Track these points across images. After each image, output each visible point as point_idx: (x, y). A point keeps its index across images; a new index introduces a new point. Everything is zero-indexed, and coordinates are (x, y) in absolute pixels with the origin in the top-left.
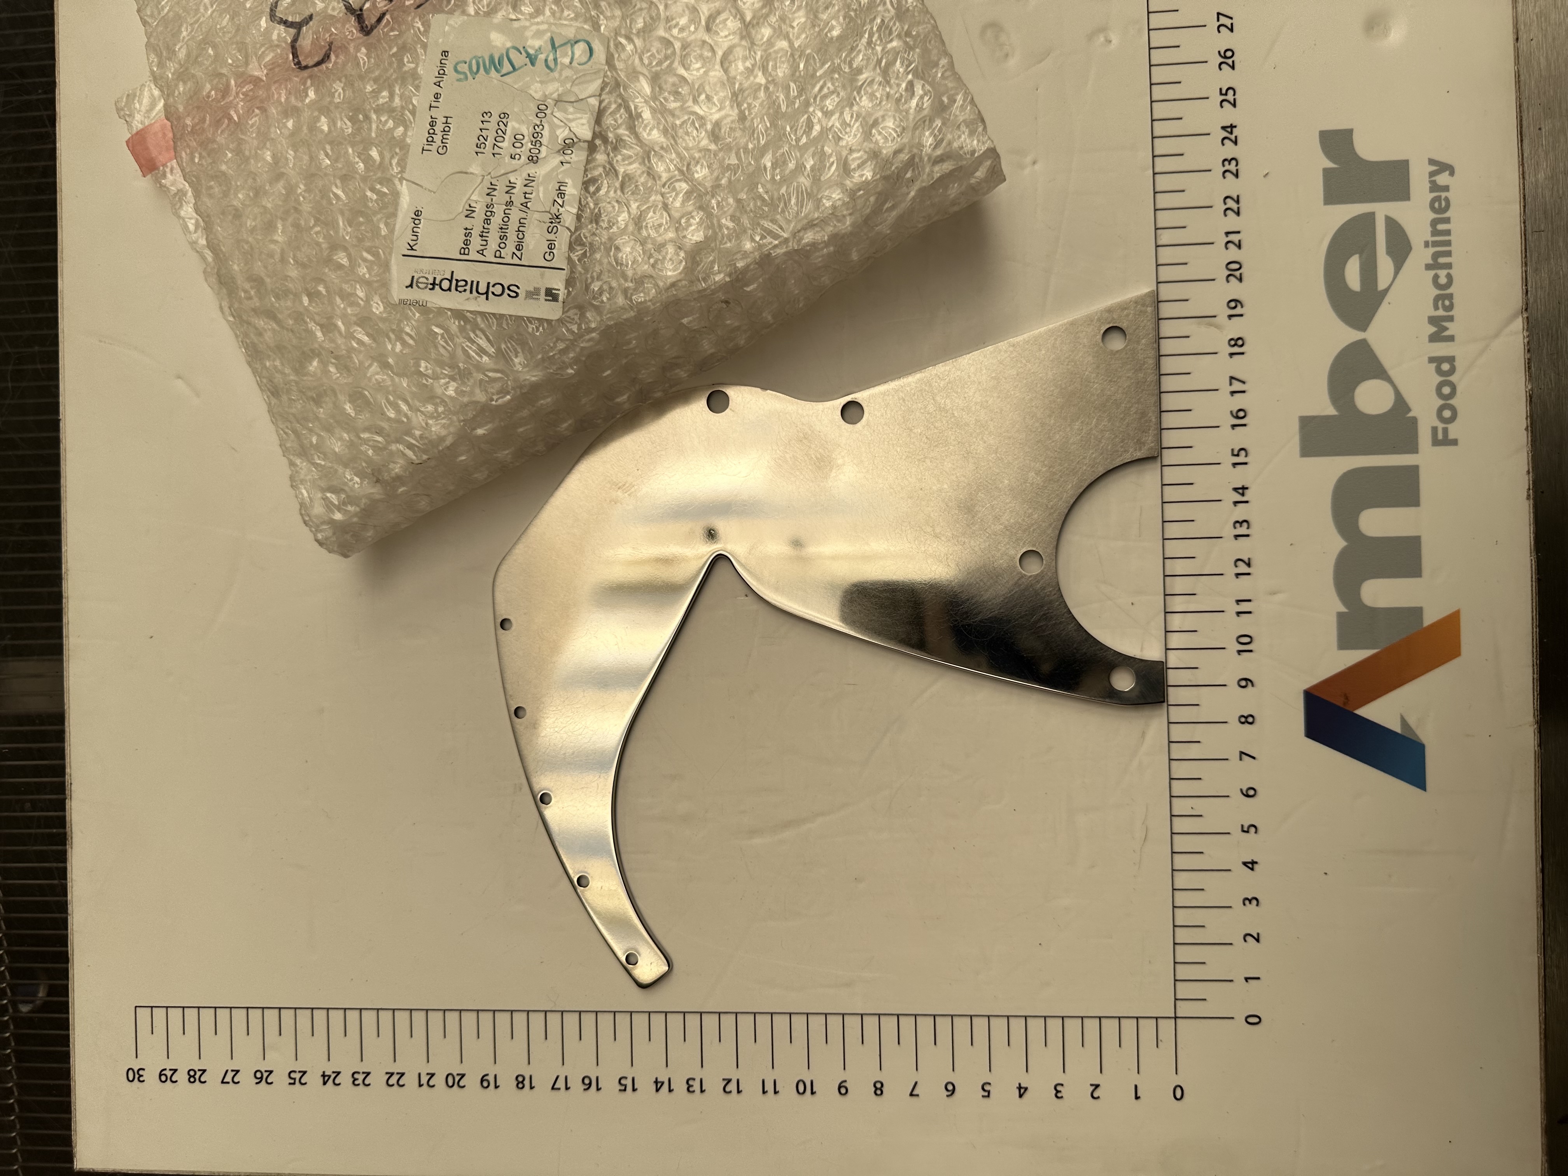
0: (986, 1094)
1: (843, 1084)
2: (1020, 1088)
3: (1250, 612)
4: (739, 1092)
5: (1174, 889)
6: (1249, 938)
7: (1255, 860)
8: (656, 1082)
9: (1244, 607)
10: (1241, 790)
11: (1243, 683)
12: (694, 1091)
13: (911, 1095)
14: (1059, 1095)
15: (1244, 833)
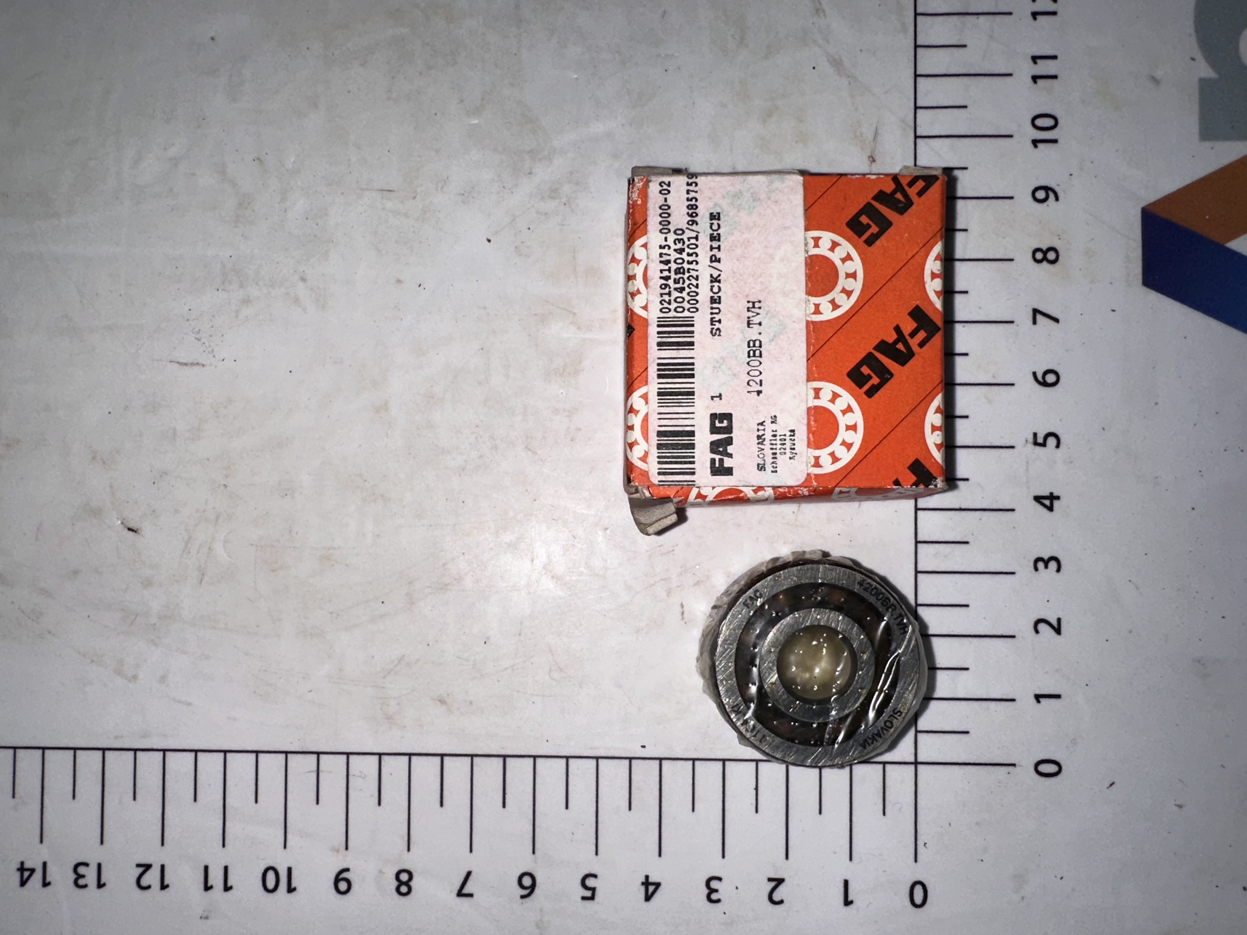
0: (588, 894)
1: (345, 875)
2: (647, 883)
3: (1055, 77)
4: (164, 887)
5: (917, 542)
6: (1042, 627)
7: (1055, 494)
8: (22, 869)
9: (1044, 68)
10: (1034, 374)
11: (1041, 195)
12: (85, 886)
13: (460, 894)
14: (714, 896)
15: (1038, 449)
